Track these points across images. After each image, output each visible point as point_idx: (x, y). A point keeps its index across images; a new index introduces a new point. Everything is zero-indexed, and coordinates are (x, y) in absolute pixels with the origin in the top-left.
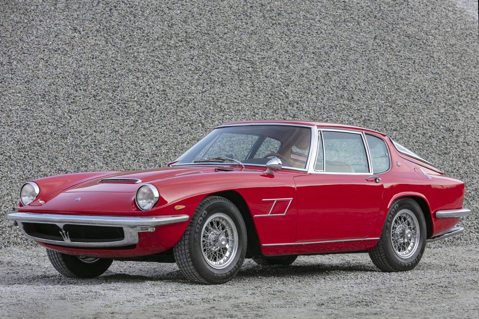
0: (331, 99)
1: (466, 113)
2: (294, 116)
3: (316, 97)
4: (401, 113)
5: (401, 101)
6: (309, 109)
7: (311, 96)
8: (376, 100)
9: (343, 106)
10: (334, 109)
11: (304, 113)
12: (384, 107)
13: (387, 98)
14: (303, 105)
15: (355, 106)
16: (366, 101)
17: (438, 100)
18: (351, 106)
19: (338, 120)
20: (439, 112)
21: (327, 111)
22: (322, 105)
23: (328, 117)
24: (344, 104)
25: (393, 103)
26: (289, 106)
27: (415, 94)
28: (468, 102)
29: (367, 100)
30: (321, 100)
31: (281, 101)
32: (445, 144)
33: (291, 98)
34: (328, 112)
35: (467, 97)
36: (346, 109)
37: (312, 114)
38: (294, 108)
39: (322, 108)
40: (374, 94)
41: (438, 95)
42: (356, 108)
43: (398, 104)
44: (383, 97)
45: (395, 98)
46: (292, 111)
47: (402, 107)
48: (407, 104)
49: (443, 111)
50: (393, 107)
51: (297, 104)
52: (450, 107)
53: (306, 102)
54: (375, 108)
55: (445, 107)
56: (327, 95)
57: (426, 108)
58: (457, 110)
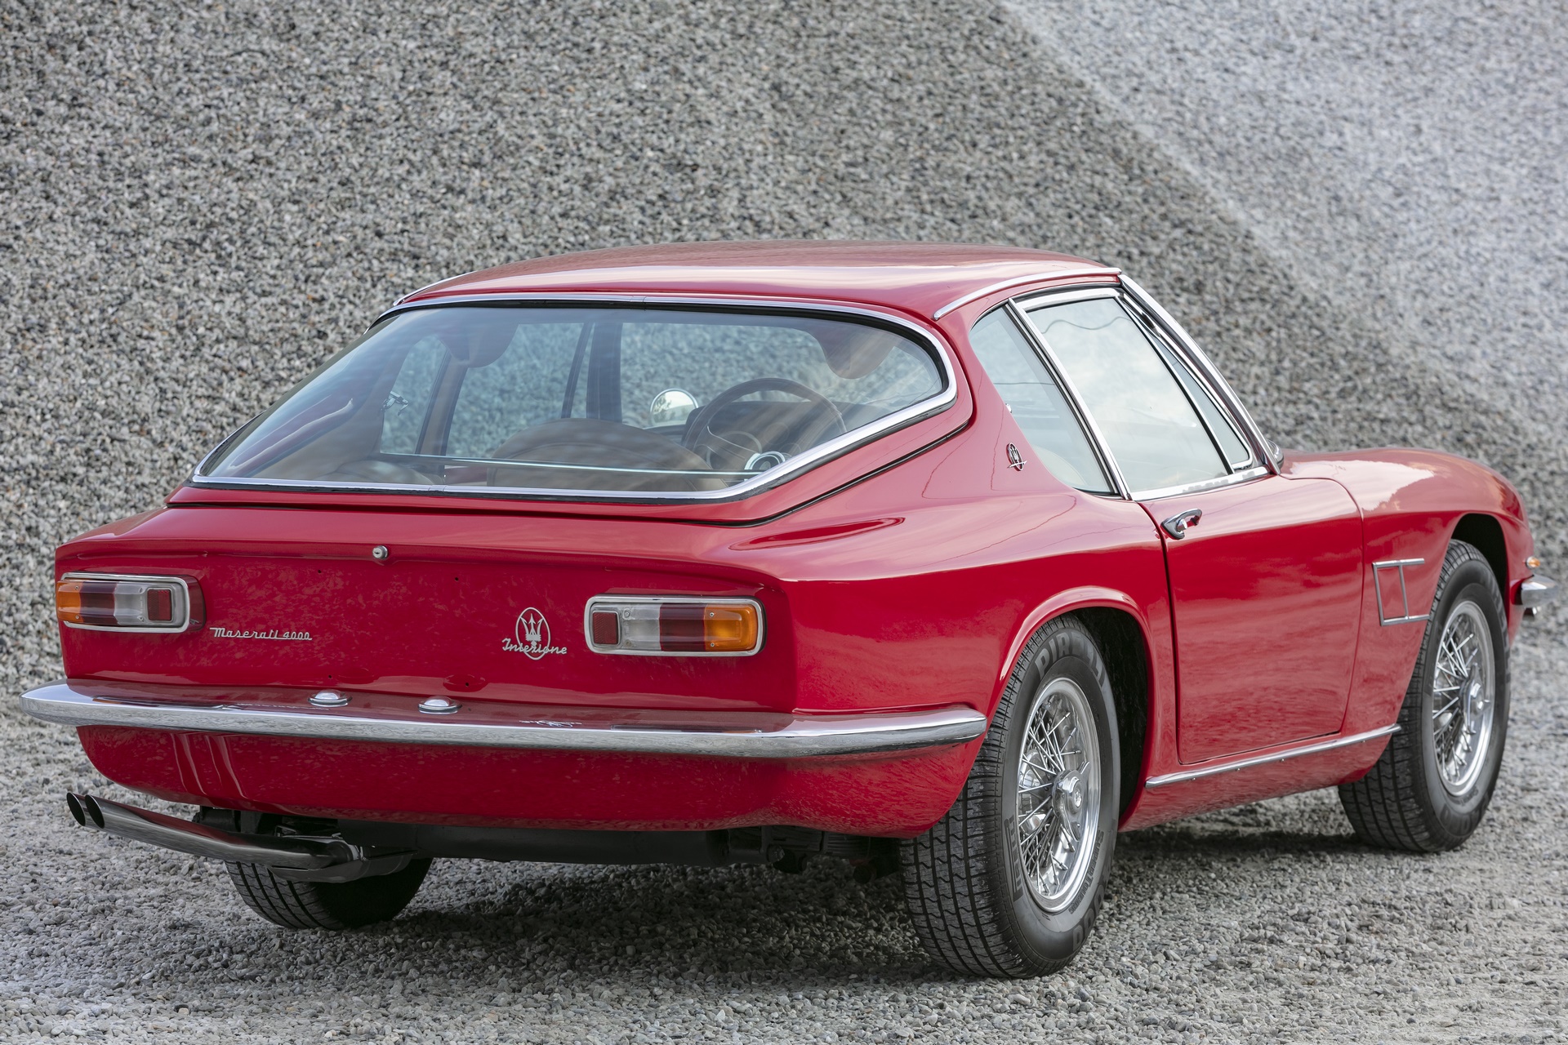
0: (209, 28)
1: (724, 92)
2: (75, 99)
3: (150, 21)
4: (486, 93)
5: (480, 40)
6: (129, 68)
7: (130, 16)
8: (382, 35)
9: (262, 61)
10: (226, 72)
11: (112, 86)
12: (416, 64)
13: (424, 26)
14: (104, 51)
15: (307, 61)
16: (347, 42)
17: (616, 39)
18: (290, 60)
19: (251, 117)
20: (629, 91)
21: (202, 80)
22: (179, 55)
23: (208, 106)
24: (263, 53)
25: (450, 50)
26: (48, 57)
27: (529, 12)
28: (725, 46)
29: (347, 36)
30: (172, 34)
31: (15, 33)
32: (675, 225)
33: (52, 24)
34: (205, 84)
35: (715, 26)
36: (272, 73)
37: (143, 91)
38: (69, 65)
39: (181, 65)
40: (371, 11)
41: (613, 20)
42: (313, 70)
43: (471, 55)
44: (407, 23)
45: (455, 27)
46: (61, 78)
47: (487, 67)
48: (503, 57)
49: (644, 87)
50: (452, 64)
51: (80, 49)
52: (666, 68)
53: (115, 41)
54: (384, 68)
55: (646, 70)
56: (190, 11)
57: (577, 72)
58: (690, 82)
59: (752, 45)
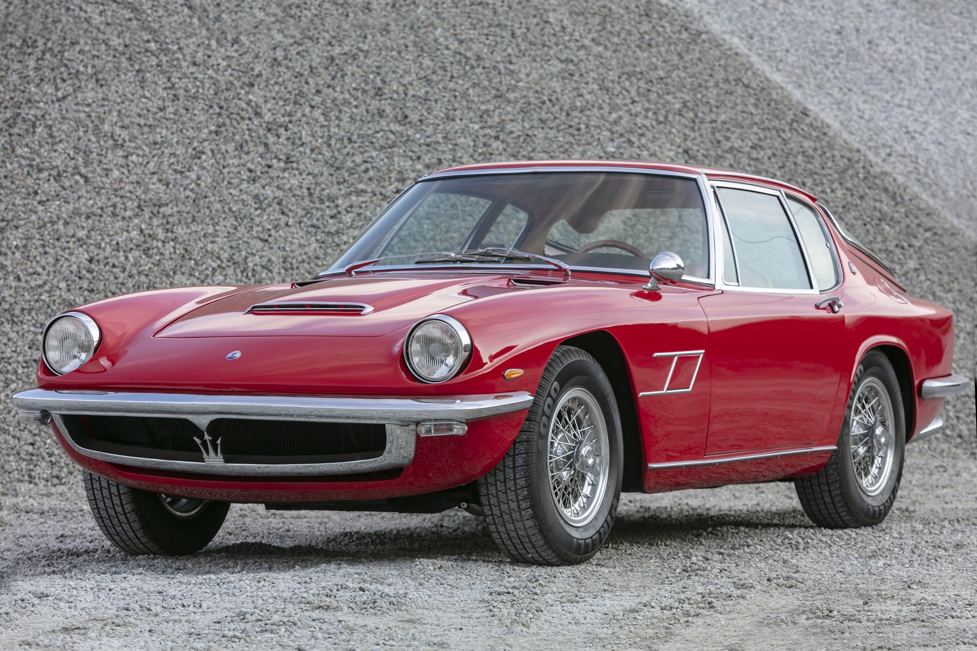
0: (358, 118)
1: (658, 154)
2: (288, 158)
3: (323, 114)
4: (524, 153)
5: (515, 124)
6: (316, 141)
7: (311, 112)
8: (458, 121)
9: (392, 136)
10: (372, 143)
11: (308, 151)
12: (481, 138)
13: (481, 116)
14: (300, 132)
15: (418, 136)
16: (438, 125)
17: (592, 123)
18: (408, 136)
19: (391, 168)
20: (605, 152)
21: (360, 147)
22: (342, 133)
23: (366, 162)
24: (392, 132)
25: (498, 129)
26: (269, 135)
27: (540, 108)
28: (653, 127)
29: (437, 122)
30: (337, 122)
31: (247, 122)
33: (268, 117)
34: (361, 150)
36: (399, 143)
37: (326, 153)
38: (281, 140)
39: (346, 139)
40: (450, 107)
41: (588, 113)
42: (422, 141)
43: (512, 132)
44: (472, 114)
45: (499, 117)
46: (278, 146)
47: (522, 139)
48: (530, 133)
49: (613, 150)
50: (501, 137)
51: (286, 130)
52: (624, 139)
53: (305, 126)
54: (462, 140)
55: (612, 140)
56: (345, 109)
57: (574, 141)
58: (639, 147)
59: (668, 127)
